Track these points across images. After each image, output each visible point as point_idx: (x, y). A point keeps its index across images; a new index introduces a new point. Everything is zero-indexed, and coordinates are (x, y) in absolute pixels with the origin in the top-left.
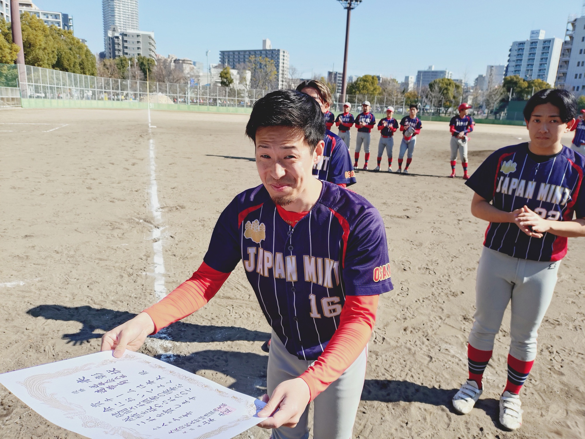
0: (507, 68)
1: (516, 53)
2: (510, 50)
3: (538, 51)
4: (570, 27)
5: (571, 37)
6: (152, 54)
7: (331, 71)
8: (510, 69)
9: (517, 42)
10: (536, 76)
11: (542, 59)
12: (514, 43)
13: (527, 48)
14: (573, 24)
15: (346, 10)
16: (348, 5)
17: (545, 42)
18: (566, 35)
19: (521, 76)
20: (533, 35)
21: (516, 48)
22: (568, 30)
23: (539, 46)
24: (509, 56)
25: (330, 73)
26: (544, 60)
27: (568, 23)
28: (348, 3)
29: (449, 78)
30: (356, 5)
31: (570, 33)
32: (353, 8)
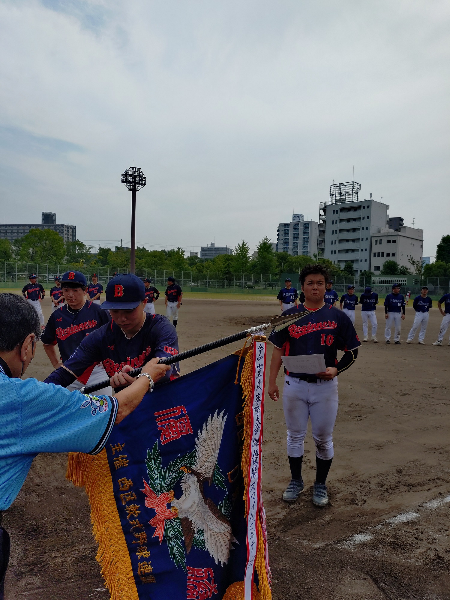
5: (324, 221)
9: (283, 224)
10: (302, 252)
13: (291, 228)
14: (324, 211)
15: (131, 192)
16: (133, 187)
17: (305, 224)
20: (295, 218)
21: (283, 228)
22: (320, 215)
23: (301, 227)
24: (278, 235)
26: (306, 239)
27: (320, 209)
30: (140, 188)
31: (322, 217)
32: (137, 190)
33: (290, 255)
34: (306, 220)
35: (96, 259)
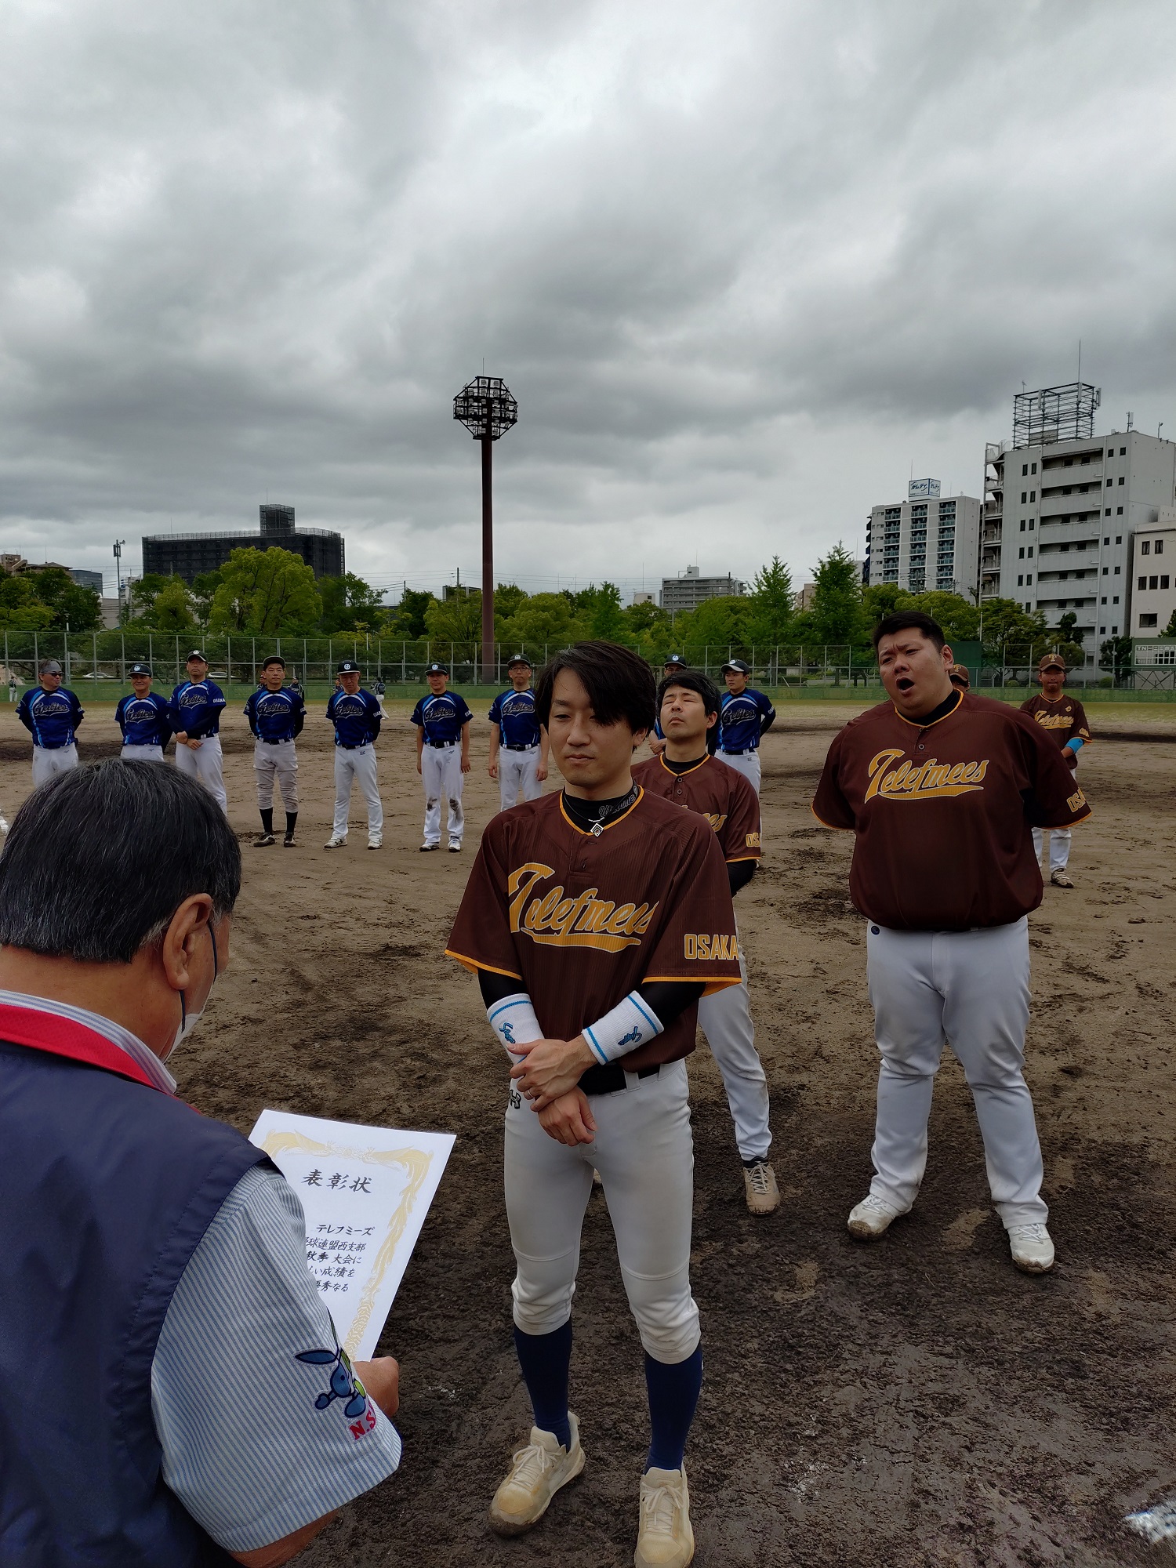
0: (867, 564)
1: (882, 532)
2: (869, 527)
3: (932, 527)
4: (992, 472)
5: (998, 496)
9: (882, 507)
10: (935, 584)
11: (942, 544)
12: (877, 511)
13: (906, 519)
14: (999, 467)
15: (480, 442)
16: (484, 431)
17: (943, 505)
18: (986, 490)
20: (915, 491)
21: (882, 520)
22: (988, 479)
23: (933, 516)
27: (987, 463)
28: (483, 426)
31: (993, 485)
32: (496, 438)
33: (903, 593)
34: (945, 494)
35: (395, 621)
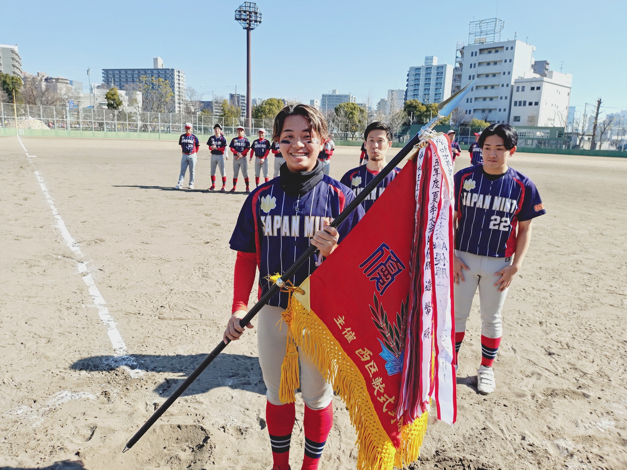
0: (406, 92)
1: (413, 78)
2: (408, 75)
3: (433, 77)
4: (459, 55)
5: (461, 64)
6: (17, 71)
7: (233, 93)
8: (409, 94)
9: (414, 67)
10: (433, 100)
11: (437, 84)
12: (411, 68)
13: (423, 73)
14: (461, 52)
15: (246, 31)
16: (247, 26)
17: (438, 67)
18: (456, 62)
19: (420, 100)
20: (427, 61)
21: (414, 73)
22: (457, 57)
23: (434, 72)
24: (408, 80)
25: (232, 96)
26: (438, 85)
27: (457, 50)
28: (247, 24)
29: (353, 102)
30: (256, 26)
31: (459, 60)
32: (252, 29)
